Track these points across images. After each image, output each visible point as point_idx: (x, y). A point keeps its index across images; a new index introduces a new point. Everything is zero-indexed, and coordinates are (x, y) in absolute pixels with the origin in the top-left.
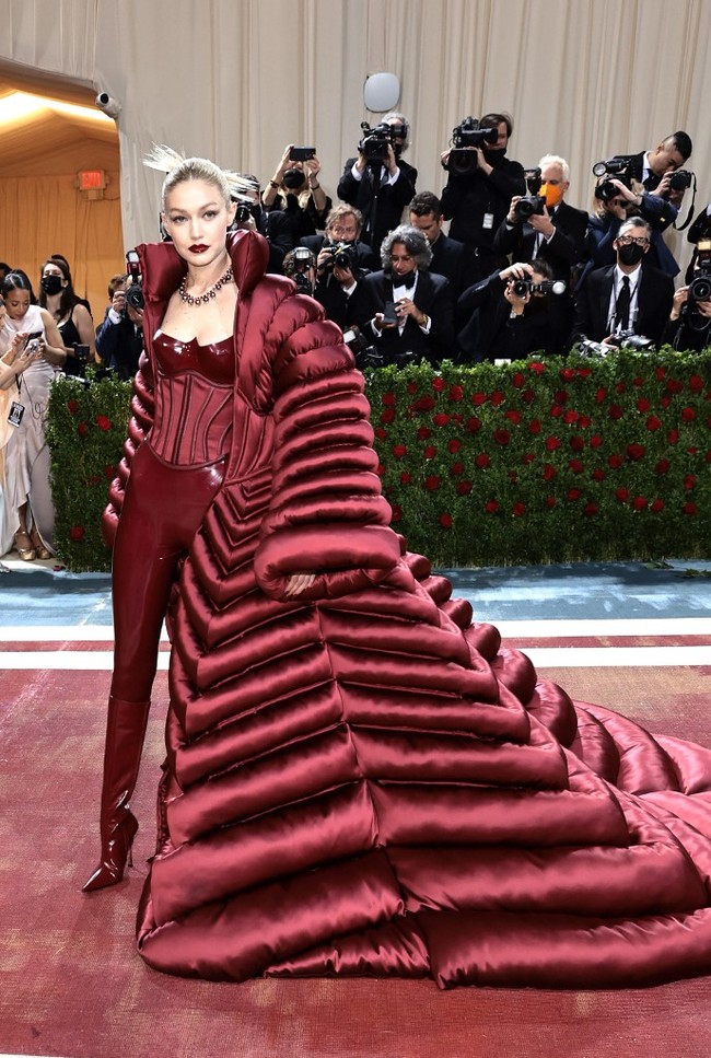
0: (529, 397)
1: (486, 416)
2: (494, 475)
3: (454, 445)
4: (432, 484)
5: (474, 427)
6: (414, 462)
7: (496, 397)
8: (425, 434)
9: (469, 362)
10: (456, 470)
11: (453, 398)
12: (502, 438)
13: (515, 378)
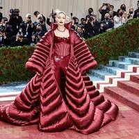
0: (24, 52)
1: (16, 56)
2: (18, 66)
3: (11, 61)
4: (7, 68)
5: (14, 58)
6: (4, 64)
7: (18, 52)
8: (6, 59)
9: (13, 46)
10: (12, 65)
11: (10, 53)
12: (19, 59)
13: (21, 49)
